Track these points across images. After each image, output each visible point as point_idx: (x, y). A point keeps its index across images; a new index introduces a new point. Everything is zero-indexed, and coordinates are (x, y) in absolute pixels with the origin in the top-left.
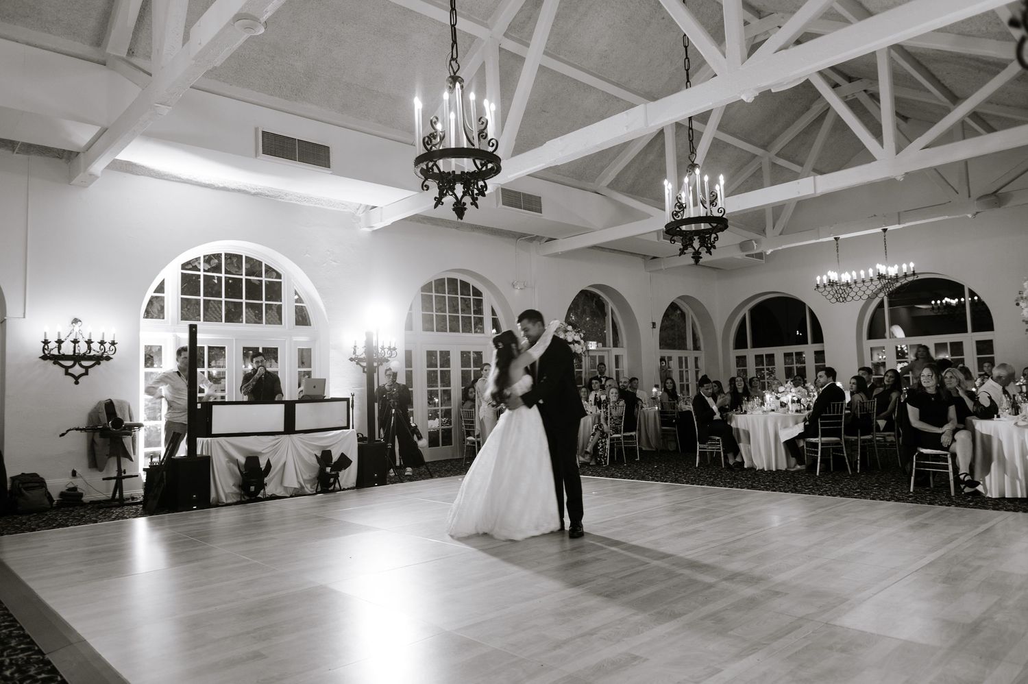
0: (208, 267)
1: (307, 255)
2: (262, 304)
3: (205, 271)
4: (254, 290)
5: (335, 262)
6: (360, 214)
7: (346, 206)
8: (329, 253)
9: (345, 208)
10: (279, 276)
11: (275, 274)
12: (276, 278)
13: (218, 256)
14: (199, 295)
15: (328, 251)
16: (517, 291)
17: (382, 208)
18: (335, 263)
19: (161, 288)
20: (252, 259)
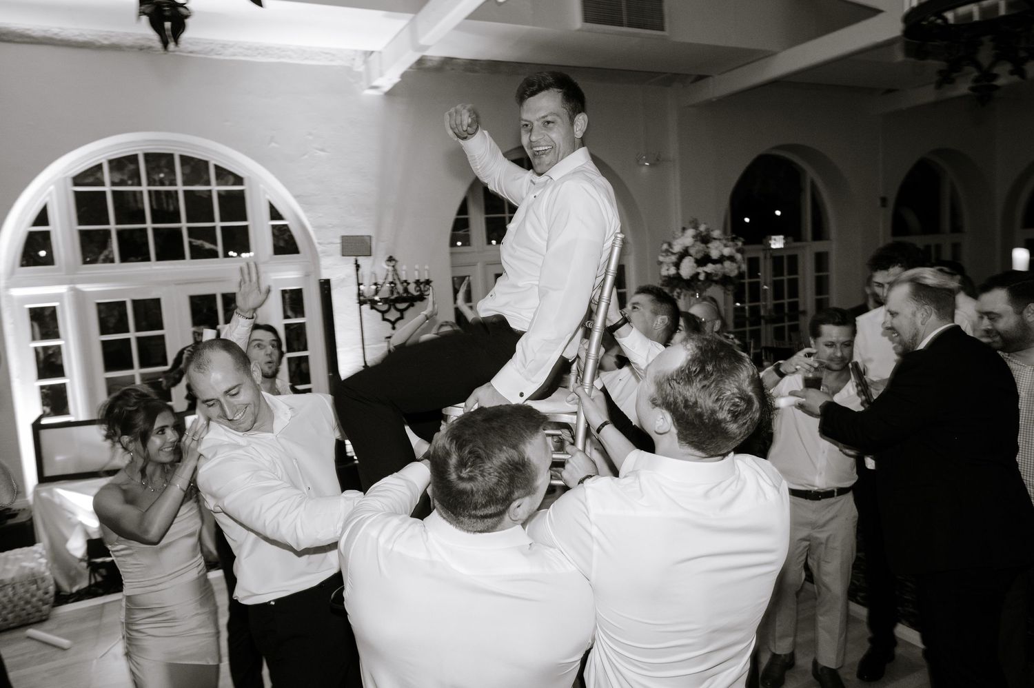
0: (117, 178)
1: (273, 144)
2: (214, 228)
3: (113, 184)
4: (199, 206)
5: (322, 150)
6: (359, 67)
7: (333, 55)
8: (311, 138)
9: (331, 60)
10: (239, 180)
11: (232, 179)
12: (234, 184)
13: (133, 159)
14: (107, 223)
15: (310, 134)
16: (644, 170)
17: (380, 52)
18: (322, 153)
19: (42, 218)
20: (192, 159)
